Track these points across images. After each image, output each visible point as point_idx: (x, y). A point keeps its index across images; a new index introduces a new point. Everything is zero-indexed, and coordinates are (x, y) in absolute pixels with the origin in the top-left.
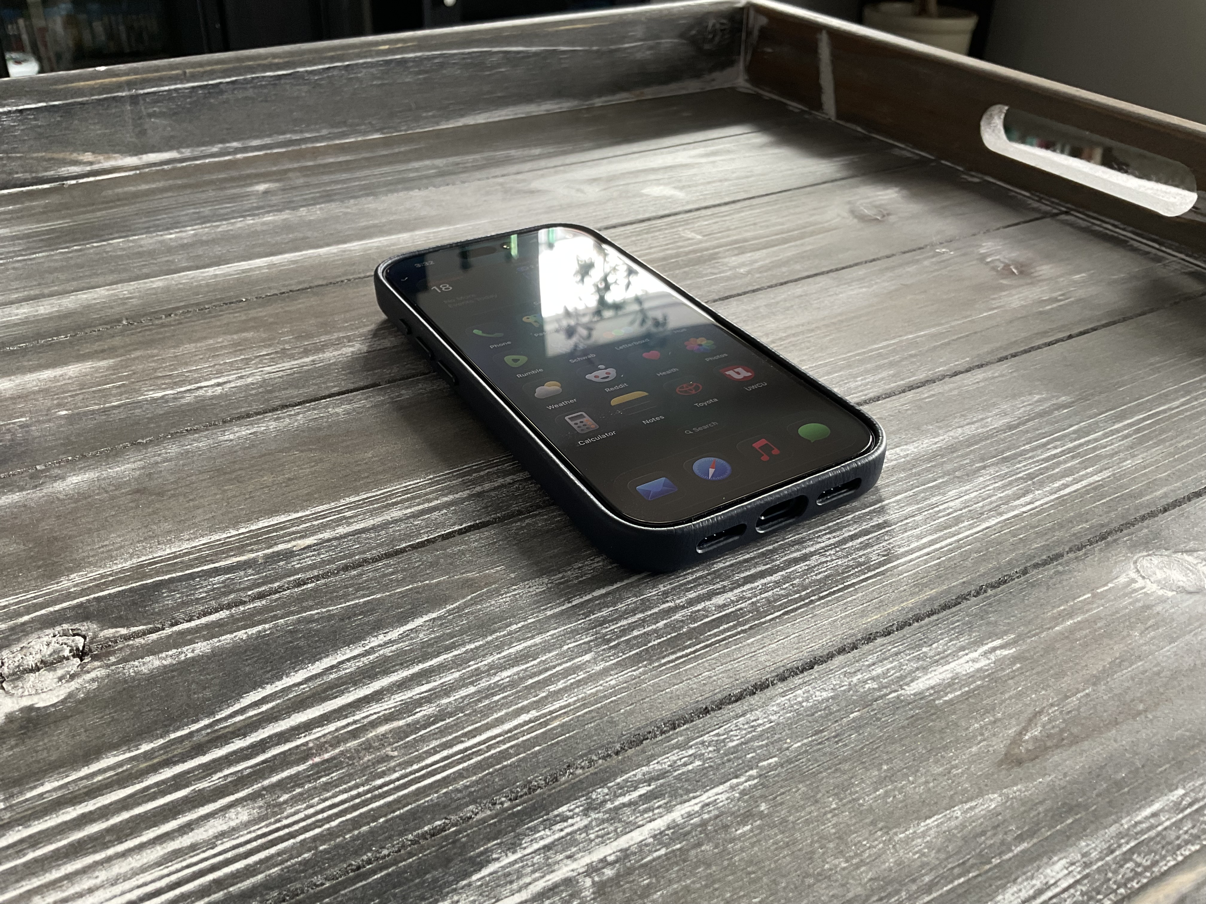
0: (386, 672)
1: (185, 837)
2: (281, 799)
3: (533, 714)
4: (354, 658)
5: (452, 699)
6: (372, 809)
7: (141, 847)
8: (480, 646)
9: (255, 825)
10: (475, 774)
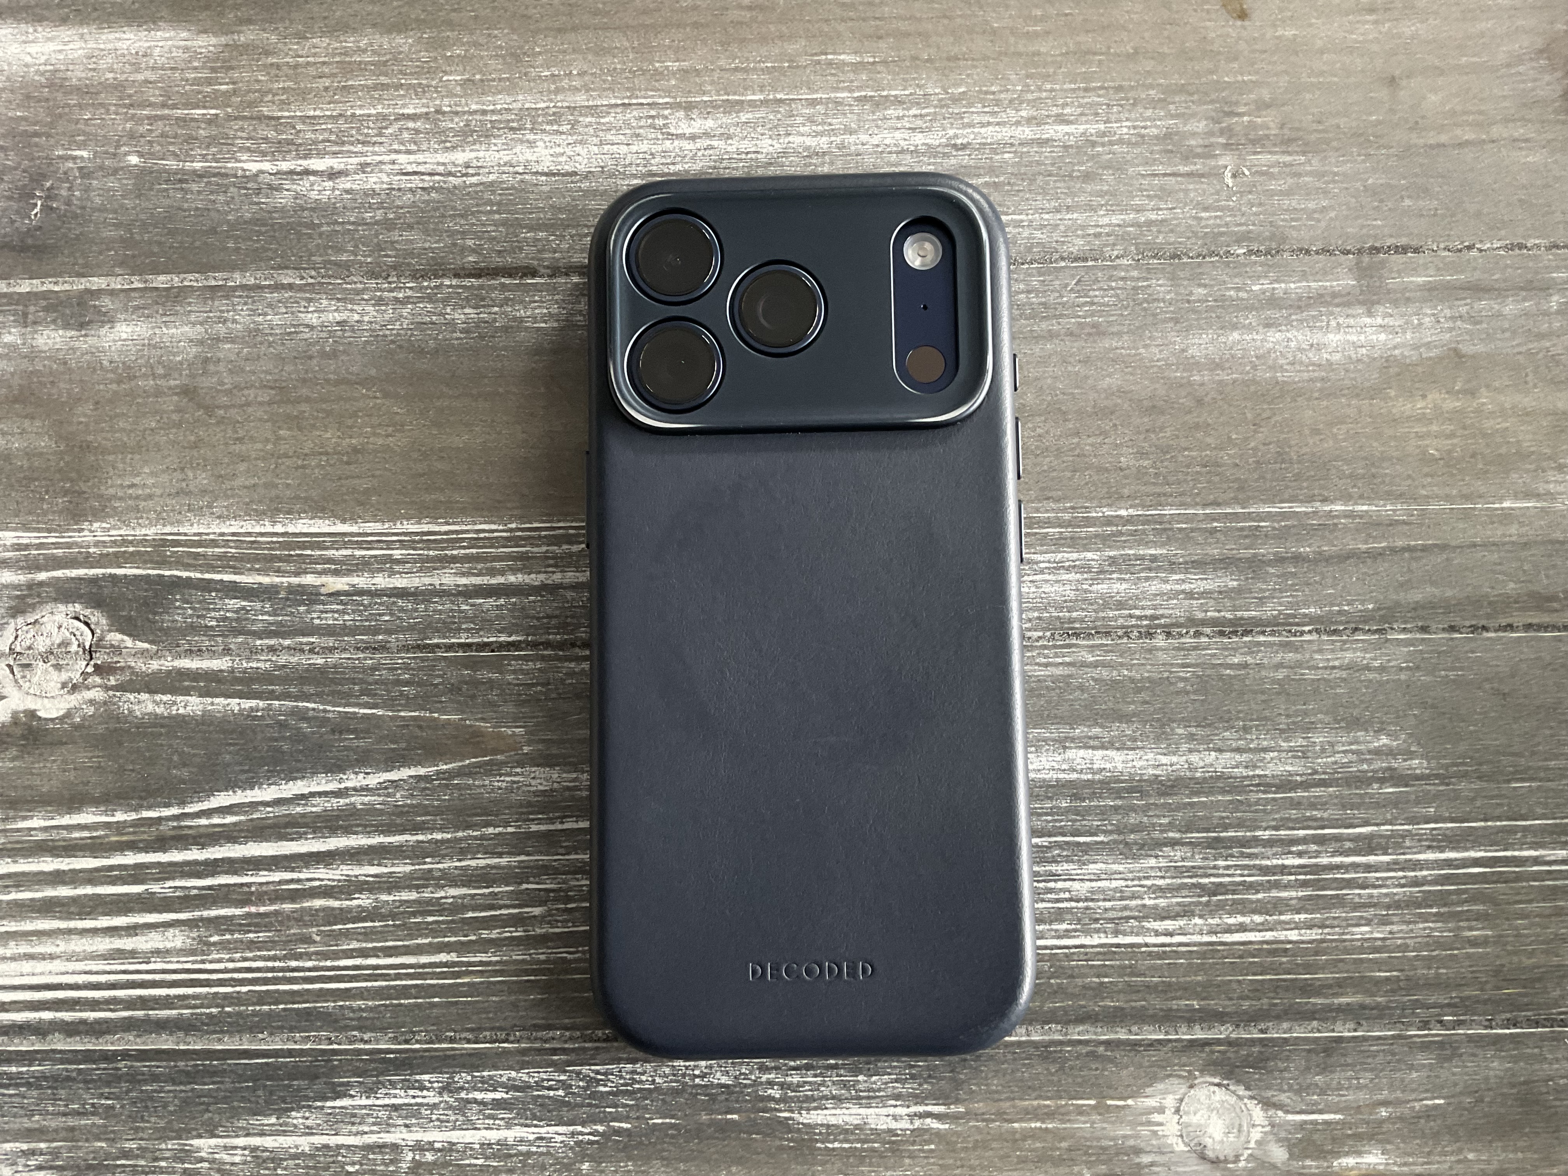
0: (348, 831)
1: (130, 939)
2: (212, 939)
3: (453, 957)
4: (325, 794)
5: (391, 898)
6: (277, 991)
7: (95, 931)
8: (448, 841)
9: (185, 956)
10: (373, 999)
